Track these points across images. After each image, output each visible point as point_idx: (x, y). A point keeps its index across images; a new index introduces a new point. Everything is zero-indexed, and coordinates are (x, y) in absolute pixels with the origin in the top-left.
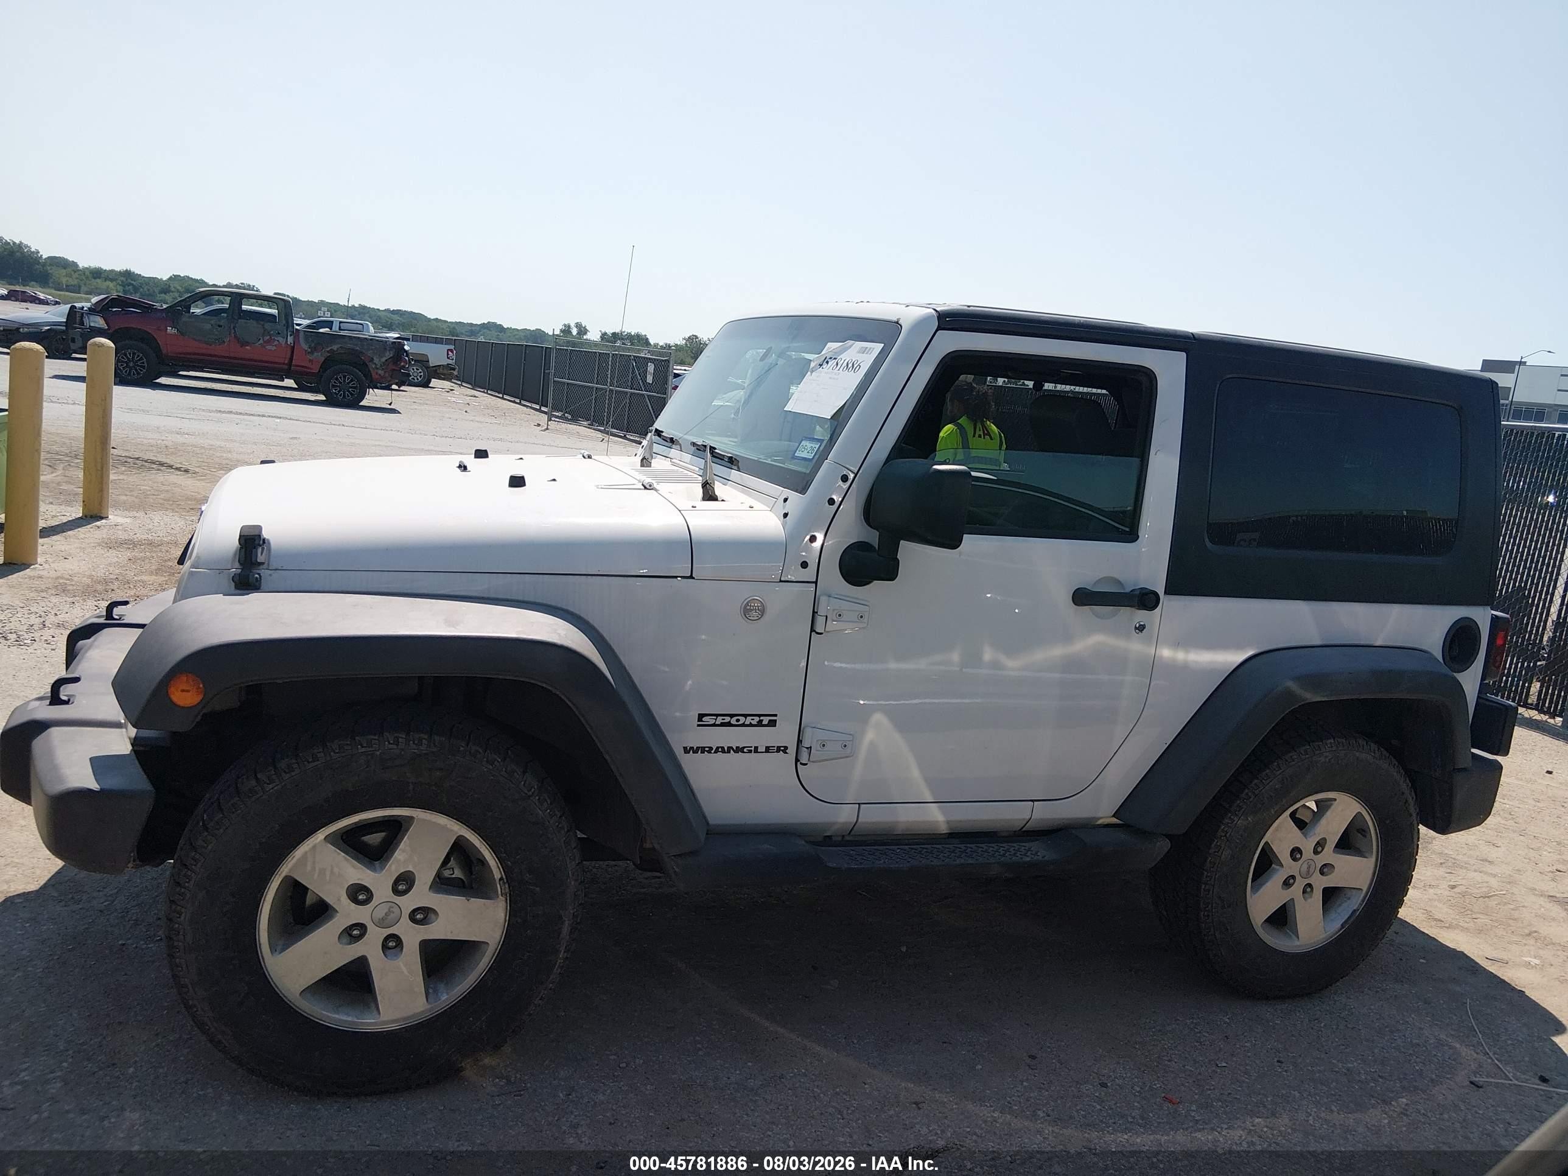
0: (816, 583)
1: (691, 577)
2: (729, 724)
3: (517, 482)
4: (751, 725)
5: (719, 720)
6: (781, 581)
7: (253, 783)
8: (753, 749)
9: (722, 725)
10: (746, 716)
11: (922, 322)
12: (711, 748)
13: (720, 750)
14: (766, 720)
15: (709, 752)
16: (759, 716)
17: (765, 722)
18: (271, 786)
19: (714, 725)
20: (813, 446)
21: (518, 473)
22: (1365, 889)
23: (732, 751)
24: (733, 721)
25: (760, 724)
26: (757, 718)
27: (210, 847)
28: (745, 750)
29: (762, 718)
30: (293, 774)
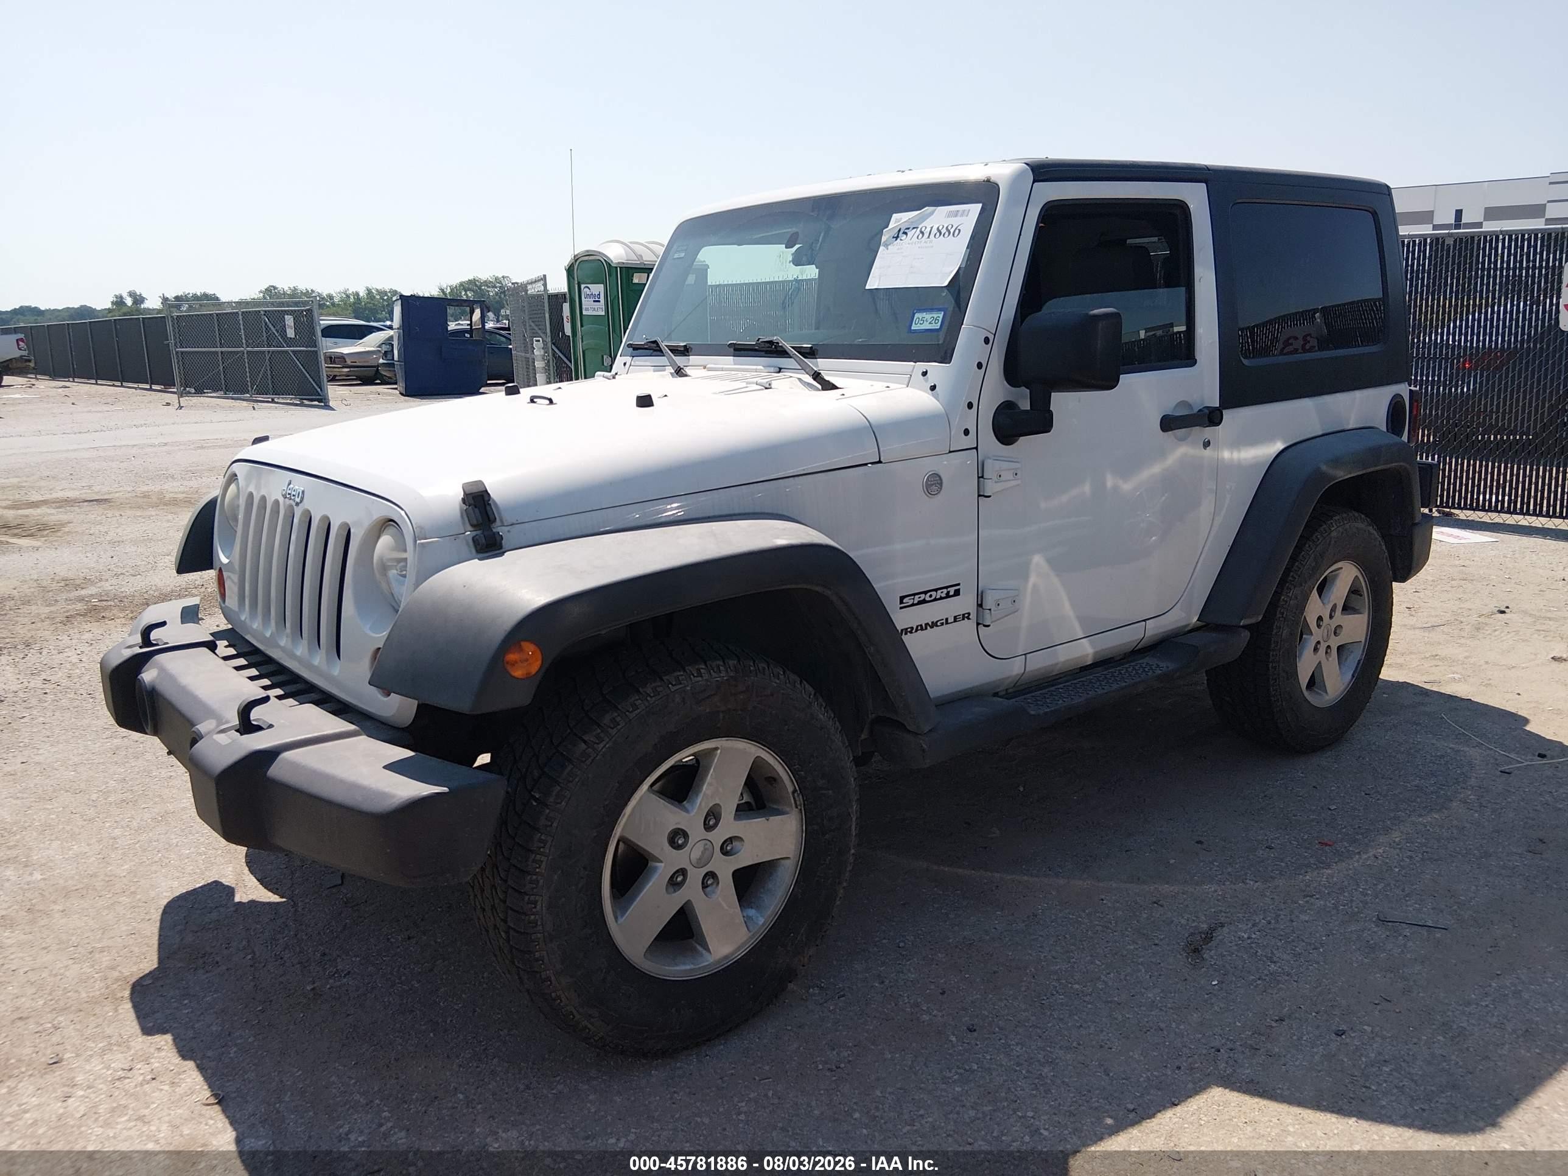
0: (976, 448)
1: (880, 462)
2: (924, 602)
3: (645, 401)
4: (941, 598)
5: (917, 599)
6: (950, 452)
7: (583, 746)
8: (944, 621)
9: (920, 603)
10: (936, 590)
11: (1018, 177)
12: (912, 628)
13: (919, 628)
14: (952, 591)
15: (911, 632)
16: (946, 587)
17: (952, 593)
18: (601, 745)
19: (913, 605)
20: (935, 316)
21: (643, 392)
22: (1363, 641)
23: (928, 627)
24: (928, 598)
25: (948, 596)
26: (945, 591)
27: (555, 825)
28: (939, 624)
29: (949, 589)
30: (619, 727)
